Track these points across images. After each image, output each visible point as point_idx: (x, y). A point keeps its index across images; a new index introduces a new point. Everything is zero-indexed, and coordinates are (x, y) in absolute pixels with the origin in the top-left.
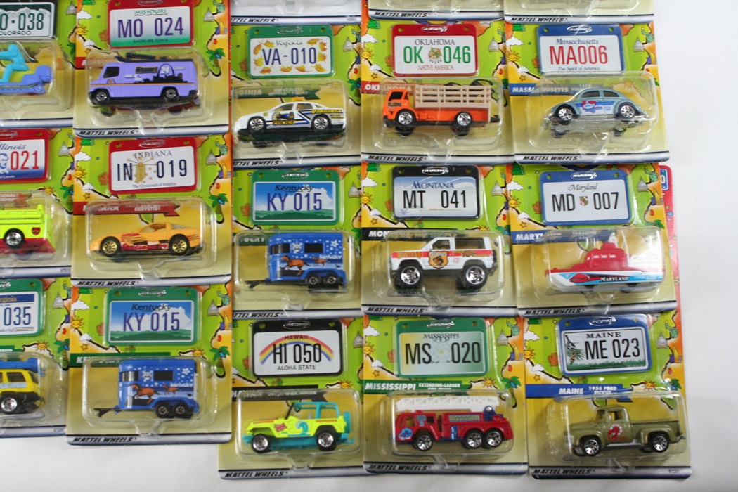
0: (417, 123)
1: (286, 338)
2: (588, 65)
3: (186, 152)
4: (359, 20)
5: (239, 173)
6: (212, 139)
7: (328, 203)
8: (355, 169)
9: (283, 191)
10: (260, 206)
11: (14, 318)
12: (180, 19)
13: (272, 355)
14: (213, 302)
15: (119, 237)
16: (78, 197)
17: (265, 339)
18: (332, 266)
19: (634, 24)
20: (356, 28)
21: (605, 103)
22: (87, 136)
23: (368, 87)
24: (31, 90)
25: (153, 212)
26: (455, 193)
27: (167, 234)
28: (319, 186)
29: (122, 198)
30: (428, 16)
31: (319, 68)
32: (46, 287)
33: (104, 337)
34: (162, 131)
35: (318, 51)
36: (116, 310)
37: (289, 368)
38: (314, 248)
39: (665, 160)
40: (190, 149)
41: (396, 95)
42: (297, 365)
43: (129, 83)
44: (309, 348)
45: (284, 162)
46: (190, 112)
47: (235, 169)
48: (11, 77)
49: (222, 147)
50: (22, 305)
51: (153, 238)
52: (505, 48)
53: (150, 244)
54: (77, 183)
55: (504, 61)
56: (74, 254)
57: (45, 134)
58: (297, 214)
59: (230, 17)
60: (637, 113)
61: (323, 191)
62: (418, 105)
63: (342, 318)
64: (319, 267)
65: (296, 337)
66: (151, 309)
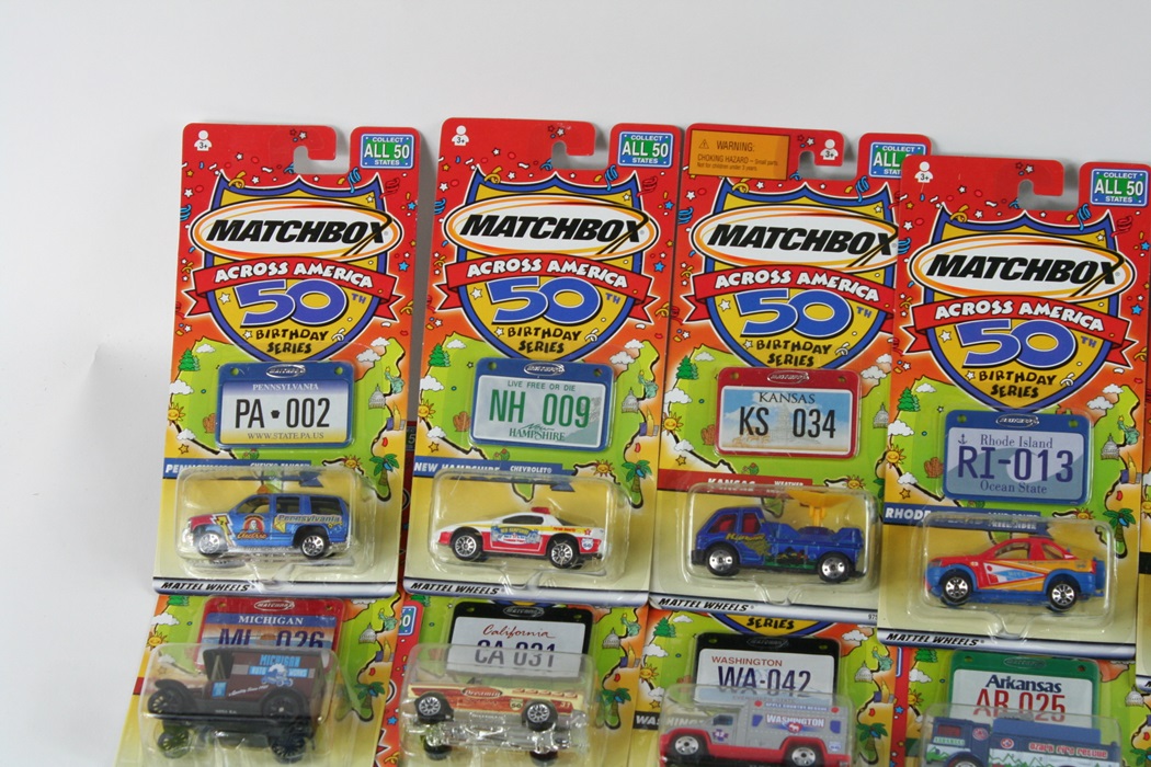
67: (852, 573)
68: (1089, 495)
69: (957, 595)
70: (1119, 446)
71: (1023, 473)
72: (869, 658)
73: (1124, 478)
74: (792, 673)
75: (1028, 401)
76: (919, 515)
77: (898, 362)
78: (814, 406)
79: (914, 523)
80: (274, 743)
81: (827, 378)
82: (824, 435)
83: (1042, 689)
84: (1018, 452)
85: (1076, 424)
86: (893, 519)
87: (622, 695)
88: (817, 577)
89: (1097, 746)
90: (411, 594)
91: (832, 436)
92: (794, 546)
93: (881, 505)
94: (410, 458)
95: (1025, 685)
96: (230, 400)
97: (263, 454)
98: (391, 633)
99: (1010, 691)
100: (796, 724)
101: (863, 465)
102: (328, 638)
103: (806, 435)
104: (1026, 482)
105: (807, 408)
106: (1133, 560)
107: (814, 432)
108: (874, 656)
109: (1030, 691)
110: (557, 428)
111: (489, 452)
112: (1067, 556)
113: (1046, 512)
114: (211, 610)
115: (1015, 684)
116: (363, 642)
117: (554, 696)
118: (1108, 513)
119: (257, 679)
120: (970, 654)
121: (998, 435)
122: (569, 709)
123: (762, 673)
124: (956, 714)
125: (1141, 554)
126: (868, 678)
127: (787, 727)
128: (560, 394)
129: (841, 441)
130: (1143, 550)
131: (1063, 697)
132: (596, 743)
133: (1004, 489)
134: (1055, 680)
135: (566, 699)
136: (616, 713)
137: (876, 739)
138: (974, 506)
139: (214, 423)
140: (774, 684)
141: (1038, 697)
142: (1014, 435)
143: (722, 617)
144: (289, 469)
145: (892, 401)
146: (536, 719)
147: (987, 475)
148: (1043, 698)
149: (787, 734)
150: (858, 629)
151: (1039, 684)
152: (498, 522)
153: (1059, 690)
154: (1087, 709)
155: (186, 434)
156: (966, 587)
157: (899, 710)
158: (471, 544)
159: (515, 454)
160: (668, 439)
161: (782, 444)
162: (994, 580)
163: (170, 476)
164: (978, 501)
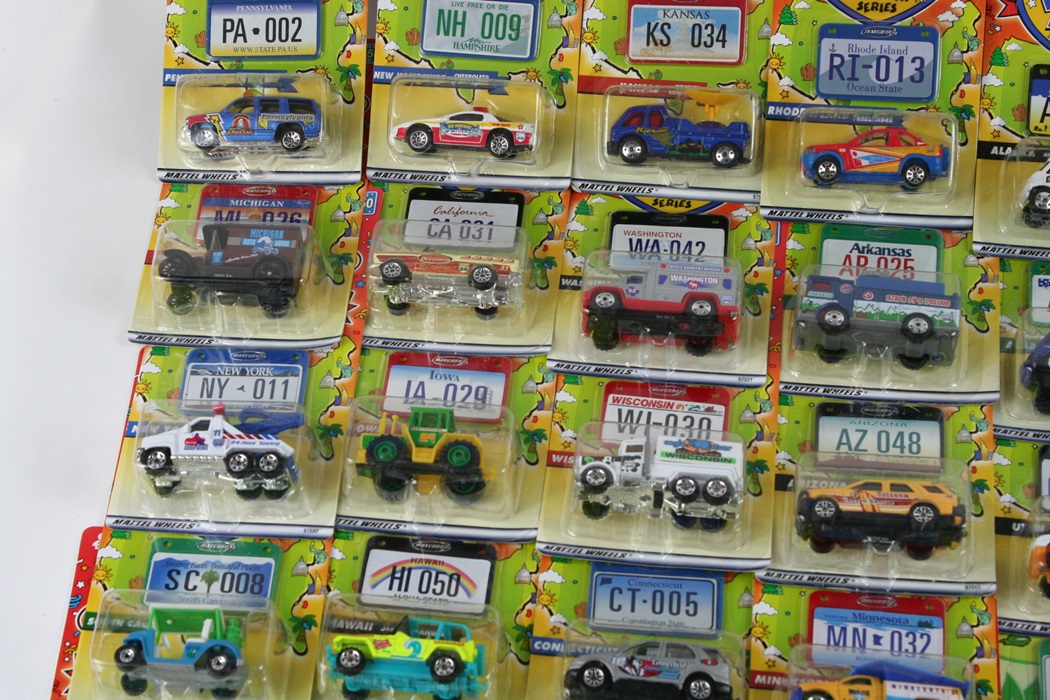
67: (741, 160)
68: (937, 95)
69: (828, 176)
70: (963, 52)
71: (882, 76)
72: (753, 229)
73: (967, 79)
74: (690, 243)
75: (888, 15)
76: (795, 112)
78: (709, 21)
79: (791, 119)
80: (263, 302)
82: (717, 46)
83: (896, 254)
84: (879, 59)
85: (927, 34)
86: (774, 116)
87: (550, 262)
88: (711, 164)
89: (942, 296)
90: (373, 181)
91: (723, 46)
92: (692, 138)
93: (765, 104)
94: (370, 68)
95: (881, 251)
96: (217, 19)
97: (247, 65)
98: (357, 213)
99: (869, 256)
100: (695, 282)
101: (749, 71)
102: (305, 217)
103: (702, 45)
104: (885, 83)
105: (703, 22)
106: (973, 147)
107: (709, 43)
108: (757, 229)
109: (886, 256)
110: (493, 41)
111: (437, 62)
112: (919, 143)
113: (901, 108)
114: (206, 197)
115: (874, 250)
116: (334, 221)
117: (494, 261)
118: (953, 109)
119: (248, 249)
120: (836, 226)
121: (862, 44)
122: (508, 272)
123: (665, 244)
124: (825, 272)
125: (979, 142)
126: (753, 247)
127: (687, 285)
128: (495, 12)
129: (732, 51)
130: (981, 139)
131: (913, 260)
132: (530, 302)
133: (867, 89)
134: (906, 247)
135: (505, 263)
136: (545, 277)
137: (759, 296)
138: (841, 104)
139: (204, 39)
140: (675, 252)
141: (893, 261)
142: (876, 44)
143: (632, 199)
144: (269, 78)
145: (774, 17)
146: (480, 279)
147: (853, 78)
148: (896, 261)
149: (687, 290)
150: (744, 207)
151: (893, 250)
152: (445, 119)
153: (910, 255)
154: (933, 268)
155: (181, 49)
156: (835, 170)
157: (778, 272)
158: (423, 138)
159: (458, 64)
160: (587, 50)
161: (682, 53)
162: (858, 163)
163: (169, 84)
164: (845, 99)
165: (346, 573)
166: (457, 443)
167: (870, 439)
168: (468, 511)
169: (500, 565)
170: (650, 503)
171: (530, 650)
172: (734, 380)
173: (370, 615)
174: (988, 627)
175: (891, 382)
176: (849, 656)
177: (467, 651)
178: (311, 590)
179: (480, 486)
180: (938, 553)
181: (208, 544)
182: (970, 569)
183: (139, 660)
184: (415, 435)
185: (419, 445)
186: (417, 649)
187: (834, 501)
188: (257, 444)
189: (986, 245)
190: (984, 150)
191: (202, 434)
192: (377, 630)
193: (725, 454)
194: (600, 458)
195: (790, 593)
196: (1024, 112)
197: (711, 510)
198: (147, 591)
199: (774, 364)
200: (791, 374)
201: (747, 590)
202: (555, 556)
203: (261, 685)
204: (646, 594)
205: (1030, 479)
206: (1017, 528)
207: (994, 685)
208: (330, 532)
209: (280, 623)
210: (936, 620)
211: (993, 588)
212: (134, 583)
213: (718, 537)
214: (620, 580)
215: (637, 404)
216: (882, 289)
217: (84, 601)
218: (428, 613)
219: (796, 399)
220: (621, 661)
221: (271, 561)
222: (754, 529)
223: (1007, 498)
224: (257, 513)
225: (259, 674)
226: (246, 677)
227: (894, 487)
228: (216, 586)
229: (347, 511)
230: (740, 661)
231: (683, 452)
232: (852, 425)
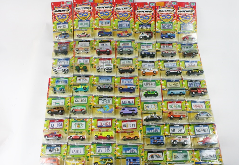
0: (174, 117)
1: (153, 154)
2: (200, 108)
3: (135, 123)
4: (162, 101)
5: (144, 126)
6: (139, 120)
7: (159, 131)
8: (163, 125)
9: (151, 129)
10: (147, 132)
11: (107, 150)
12: (132, 101)
13: (151, 157)
14: (140, 148)
15: (126, 136)
16: (117, 130)
17: (150, 154)
18: (162, 141)
19: (207, 101)
20: (161, 102)
21: (205, 114)
22: (118, 120)
23: (164, 112)
24: (110, 112)
25: (130, 133)
26: (180, 129)
27: (134, 136)
28: (157, 128)
29: (124, 130)
30: (173, 100)
31: (156, 109)
32: (112, 145)
33: (122, 154)
34: (130, 119)
35: (155, 106)
36: (124, 149)
37: (154, 159)
38: (158, 138)
39: (215, 123)
40: (135, 122)
41: (170, 113)
42: (155, 159)
43: (126, 111)
44: (157, 156)
45: (151, 124)
46: (136, 116)
47: (143, 125)
48: (107, 110)
49: (141, 122)
50: (108, 148)
51: (132, 137)
52: (186, 105)
53: (131, 137)
54: (117, 128)
55: (186, 107)
56: (117, 139)
57: (111, 119)
58: (154, 133)
59: (141, 101)
60: (210, 115)
61: (158, 129)
62: (174, 114)
63: (163, 151)
64: (159, 141)
65: (155, 154)
66: (130, 149)
67: (111, 35)
68: (130, 27)
69: (120, 36)
70: (132, 23)
71: (125, 26)
72: (113, 43)
73: (133, 26)
74: (107, 44)
76: (116, 30)
77: (114, 17)
79: (116, 31)
80: (64, 54)
81: (108, 19)
85: (129, 21)
86: (114, 31)
87: (93, 47)
88: (108, 36)
89: (131, 47)
90: (75, 41)
92: (106, 34)
93: (113, 29)
94: (73, 29)
95: (126, 43)
96: (58, 26)
97: (61, 30)
98: (73, 44)
101: (111, 26)
102: (68, 45)
103: (106, 24)
105: (106, 22)
106: (134, 32)
110: (86, 26)
111: (80, 28)
112: (129, 32)
113: (127, 29)
114: (58, 44)
116: (71, 45)
117: (87, 48)
118: (132, 29)
119: (62, 49)
120: (121, 41)
121: (122, 23)
122: (88, 49)
123: (104, 44)
124: (120, 46)
127: (106, 48)
128: (85, 23)
129: (109, 25)
132: (91, 51)
135: (88, 48)
136: (93, 49)
137: (114, 49)
139: (57, 28)
142: (124, 23)
143: (101, 40)
144: (63, 31)
145: (113, 21)
146: (86, 50)
147: (122, 26)
149: (106, 49)
150: (112, 40)
152: (81, 34)
153: (129, 44)
154: (131, 45)
155: (54, 29)
157: (116, 46)
158: (79, 36)
159: (82, 28)
160: (95, 26)
161: (104, 25)
162: (123, 35)
163: (53, 33)
164: (121, 28)
165: (75, 80)
166: (84, 66)
167: (125, 62)
168: (86, 73)
169: (90, 78)
170: (104, 70)
171: (93, 86)
172: (112, 57)
173: (77, 84)
174: (138, 79)
175: (127, 56)
176: (124, 84)
177: (87, 87)
178: (71, 82)
179: (87, 70)
180: (132, 73)
181: (61, 78)
182: (136, 74)
183: (55, 90)
184: (80, 66)
185: (81, 67)
186: (82, 87)
187: (122, 69)
188: (65, 68)
189: (136, 42)
190: (135, 32)
191: (59, 68)
192: (78, 85)
193: (111, 65)
194: (99, 66)
195: (118, 78)
196: (139, 28)
197: (110, 71)
198: (56, 84)
199: (116, 55)
200: (118, 56)
201: (114, 78)
202: (95, 76)
203: (67, 92)
204: (104, 79)
205: (141, 65)
206: (140, 70)
207: (138, 85)
208: (73, 76)
209: (68, 86)
210: (133, 79)
211: (138, 76)
212: (54, 83)
213: (111, 73)
214: (102, 78)
215: (102, 61)
216: (126, 47)
217: (50, 85)
218: (83, 83)
219: (118, 59)
220: (102, 86)
221: (67, 79)
222: (115, 72)
223: (139, 67)
224: (65, 75)
225: (67, 91)
226: (65, 91)
227: (128, 67)
228: (62, 82)
229: (74, 74)
230: (114, 85)
231: (107, 65)
232: (124, 61)
